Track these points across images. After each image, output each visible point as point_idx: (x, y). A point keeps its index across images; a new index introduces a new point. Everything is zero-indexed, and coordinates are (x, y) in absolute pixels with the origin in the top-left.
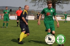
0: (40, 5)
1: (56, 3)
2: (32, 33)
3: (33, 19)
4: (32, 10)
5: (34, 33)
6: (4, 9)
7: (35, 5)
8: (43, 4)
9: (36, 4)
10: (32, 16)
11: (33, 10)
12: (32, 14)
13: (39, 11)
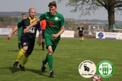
0: (85, 11)
1: (116, 5)
2: (71, 63)
3: (72, 36)
4: (70, 19)
5: (73, 63)
6: (19, 17)
7: (75, 10)
8: (90, 9)
9: (78, 9)
10: (70, 30)
11: (72, 19)
12: (70, 27)
13: (84, 20)
